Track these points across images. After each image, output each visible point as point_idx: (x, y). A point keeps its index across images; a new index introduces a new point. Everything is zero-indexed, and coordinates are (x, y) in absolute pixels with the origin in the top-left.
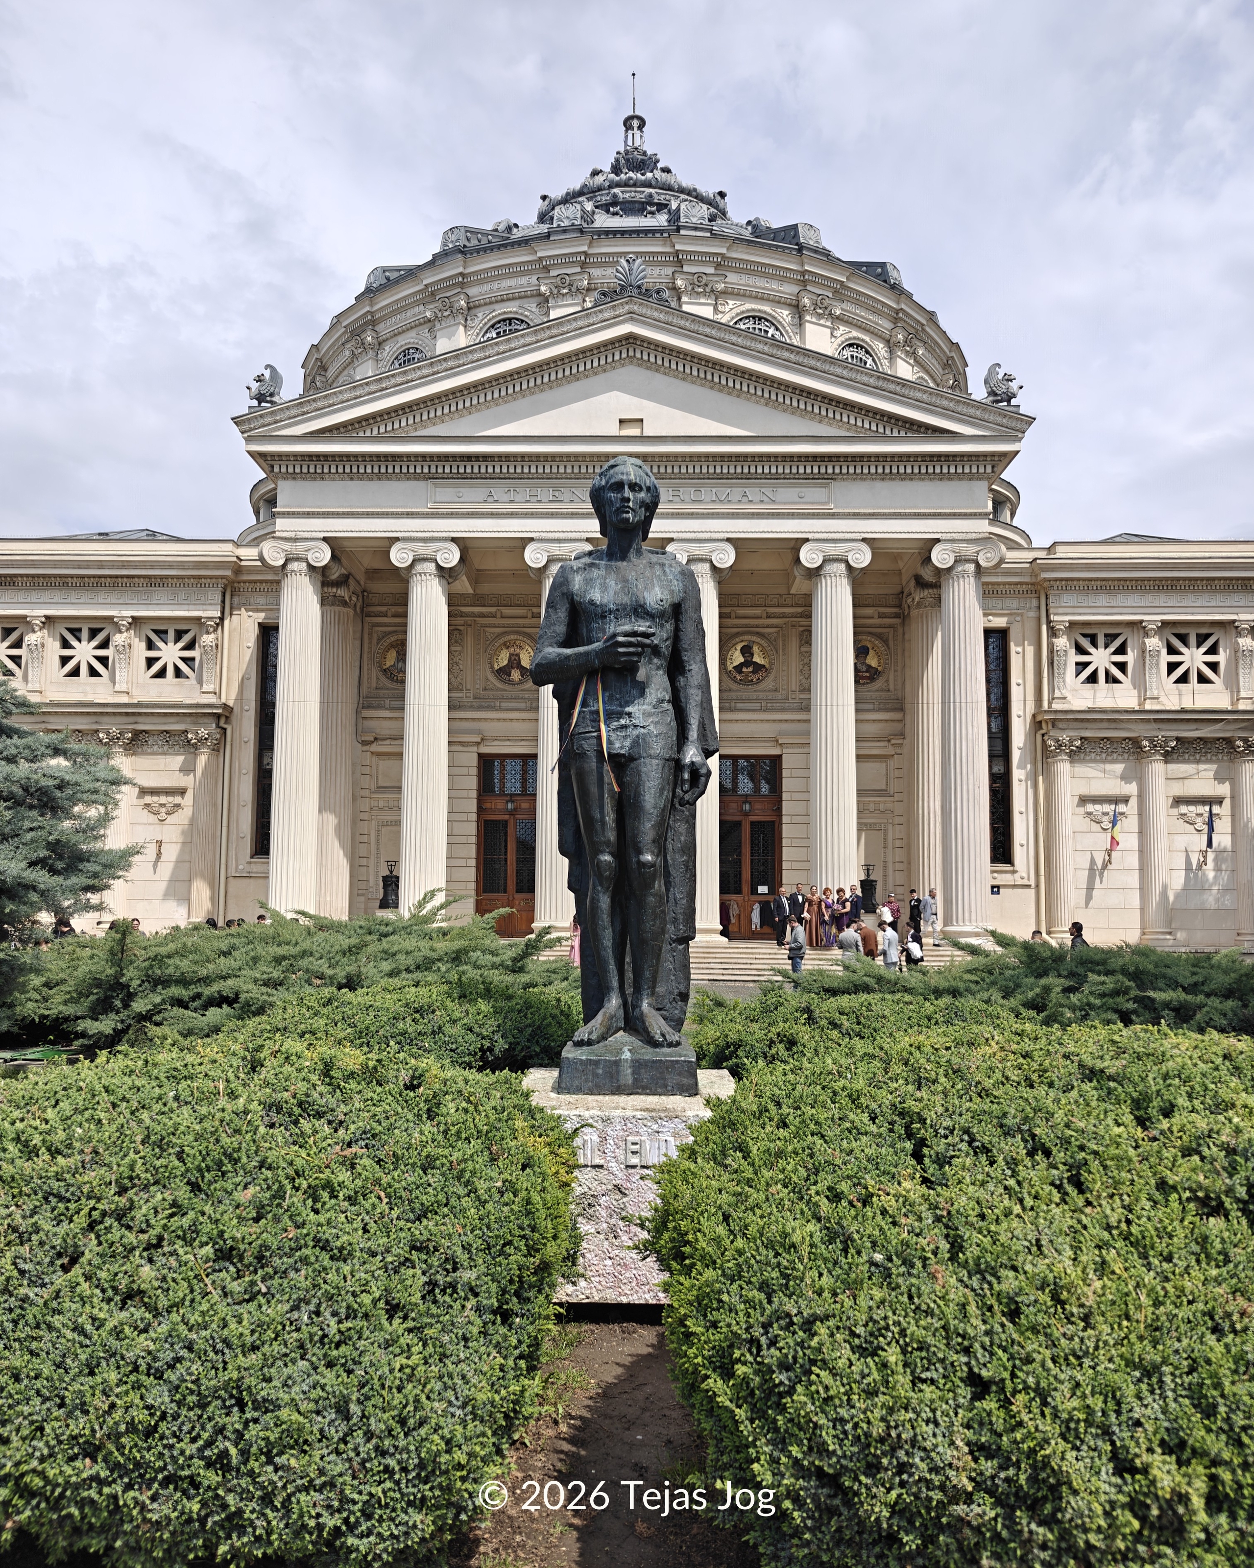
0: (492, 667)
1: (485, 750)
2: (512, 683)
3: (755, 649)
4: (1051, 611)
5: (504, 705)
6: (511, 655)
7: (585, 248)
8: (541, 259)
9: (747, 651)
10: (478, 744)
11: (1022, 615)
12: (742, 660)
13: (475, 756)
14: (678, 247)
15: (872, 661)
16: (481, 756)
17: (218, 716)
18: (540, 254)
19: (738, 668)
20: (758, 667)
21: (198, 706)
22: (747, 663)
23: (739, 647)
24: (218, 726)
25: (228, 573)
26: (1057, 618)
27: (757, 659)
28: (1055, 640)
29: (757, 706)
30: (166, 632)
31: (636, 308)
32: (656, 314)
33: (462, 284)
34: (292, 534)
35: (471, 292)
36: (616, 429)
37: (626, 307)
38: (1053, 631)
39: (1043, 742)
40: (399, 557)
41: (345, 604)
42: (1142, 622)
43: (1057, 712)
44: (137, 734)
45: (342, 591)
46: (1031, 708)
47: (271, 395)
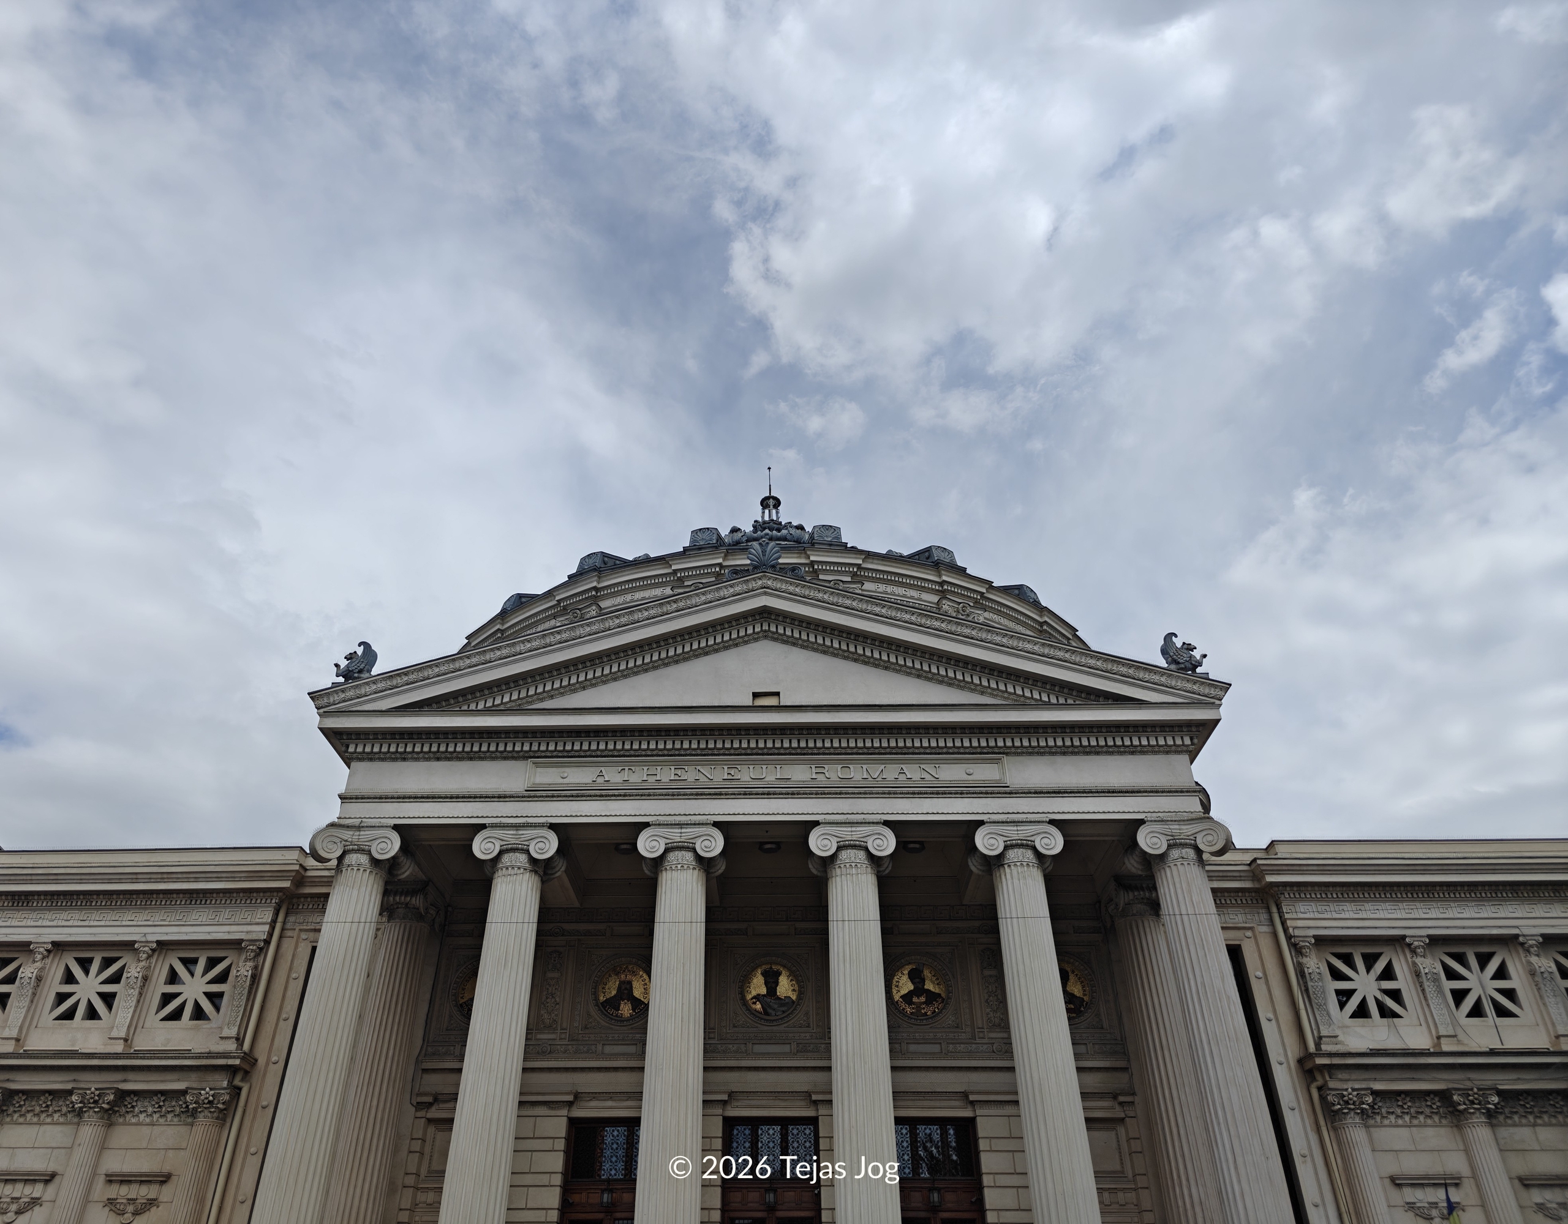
0: (596, 999)
1: (578, 1113)
2: (620, 1020)
3: (927, 973)
4: (1289, 923)
5: (608, 1049)
6: (622, 983)
7: (720, 561)
8: (675, 572)
9: (916, 976)
10: (570, 1104)
11: (1251, 929)
12: (911, 987)
13: (564, 1122)
14: (812, 558)
15: (1076, 990)
16: (572, 1122)
17: (232, 1070)
18: (674, 567)
19: (907, 998)
20: (932, 997)
21: (210, 1055)
22: (919, 990)
23: (906, 972)
24: (230, 1082)
25: (286, 884)
26: (1297, 933)
27: (929, 986)
28: (1304, 960)
29: (936, 1048)
30: (195, 961)
31: (769, 583)
32: (791, 588)
33: (595, 597)
34: (356, 822)
35: (604, 604)
36: (748, 701)
37: (760, 583)
38: (1297, 949)
39: (1323, 1099)
40: (482, 848)
41: (420, 917)
42: (1404, 937)
43: (1331, 1055)
44: (122, 1095)
45: (417, 901)
46: (1293, 1051)
47: (360, 671)
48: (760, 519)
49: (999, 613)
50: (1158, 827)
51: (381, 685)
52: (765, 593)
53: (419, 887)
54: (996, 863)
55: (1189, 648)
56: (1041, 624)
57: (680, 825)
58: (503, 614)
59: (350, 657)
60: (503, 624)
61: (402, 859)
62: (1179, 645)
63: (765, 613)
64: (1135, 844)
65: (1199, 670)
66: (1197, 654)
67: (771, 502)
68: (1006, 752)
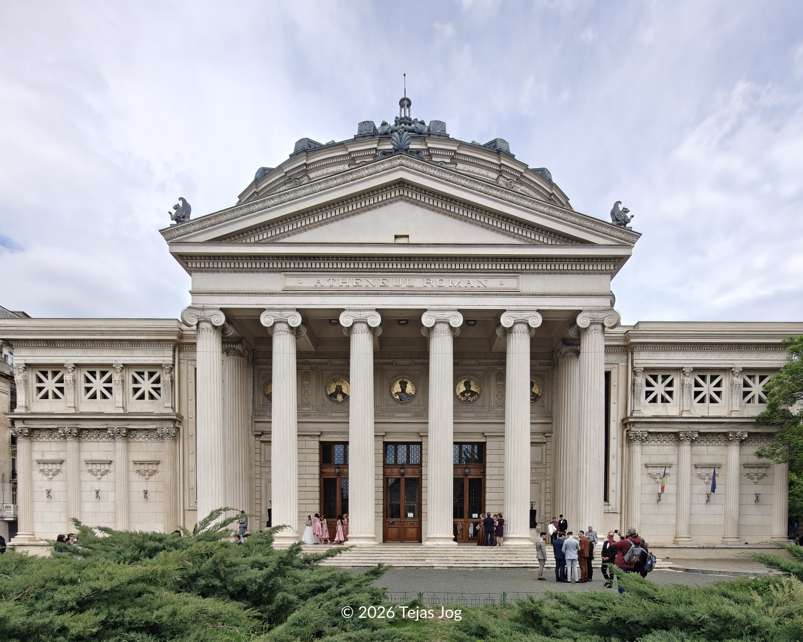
0: (326, 393)
1: (323, 439)
2: (337, 402)
3: (472, 383)
4: (635, 361)
5: (333, 414)
6: (337, 386)
7: (375, 146)
8: (350, 153)
9: (467, 384)
10: (319, 436)
11: (617, 364)
12: (464, 389)
13: (318, 443)
14: (429, 145)
15: (536, 390)
16: (321, 443)
17: (174, 421)
18: (350, 150)
19: (463, 394)
20: (473, 394)
21: (162, 414)
22: (468, 391)
23: (463, 383)
24: (174, 426)
25: (175, 338)
26: (637, 366)
27: (473, 389)
28: (637, 378)
29: (473, 415)
30: (143, 373)
31: (404, 162)
32: (416, 166)
33: (306, 170)
34: (201, 306)
35: (312, 175)
36: (392, 240)
37: (398, 161)
38: (635, 373)
39: (627, 435)
40: (266, 320)
41: (241, 355)
42: (682, 368)
43: (636, 418)
44: (129, 430)
45: (238, 347)
46: (621, 416)
47: (184, 217)
48: (399, 116)
49: (529, 187)
50: (587, 314)
51: (197, 226)
52: (402, 169)
53: (239, 340)
54: (508, 331)
55: (626, 211)
56: (551, 195)
57: (360, 310)
58: (256, 182)
59: (176, 207)
60: (257, 188)
61: (227, 326)
62: (621, 209)
63: (401, 183)
64: (575, 322)
65: (628, 225)
66: (629, 215)
67: (406, 103)
68: (521, 272)
